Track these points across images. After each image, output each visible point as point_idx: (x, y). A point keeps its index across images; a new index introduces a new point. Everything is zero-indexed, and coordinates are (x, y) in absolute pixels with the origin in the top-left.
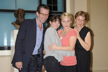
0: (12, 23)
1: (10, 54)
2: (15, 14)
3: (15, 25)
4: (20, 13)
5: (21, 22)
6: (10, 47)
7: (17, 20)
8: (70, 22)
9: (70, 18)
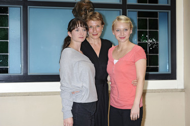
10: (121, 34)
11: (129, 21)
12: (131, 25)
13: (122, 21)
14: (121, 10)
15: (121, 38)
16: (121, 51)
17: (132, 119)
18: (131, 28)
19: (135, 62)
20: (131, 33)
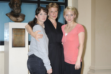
0: (7, 15)
1: (4, 51)
2: (10, 4)
3: (10, 17)
4: (16, 3)
5: (17, 13)
6: (4, 42)
7: (12, 11)
8: (73, 16)
9: (74, 12)
10: (69, 17)
11: (74, 10)
12: (75, 13)
13: (70, 10)
14: (37, 4)
15: (68, 20)
16: (69, 28)
17: (76, 69)
18: (75, 14)
19: (78, 34)
20: (75, 17)
